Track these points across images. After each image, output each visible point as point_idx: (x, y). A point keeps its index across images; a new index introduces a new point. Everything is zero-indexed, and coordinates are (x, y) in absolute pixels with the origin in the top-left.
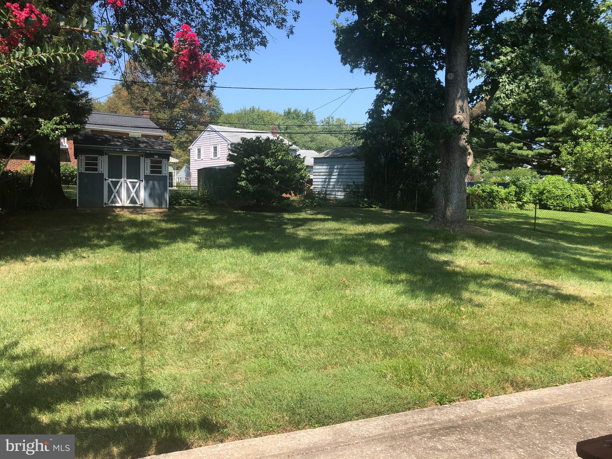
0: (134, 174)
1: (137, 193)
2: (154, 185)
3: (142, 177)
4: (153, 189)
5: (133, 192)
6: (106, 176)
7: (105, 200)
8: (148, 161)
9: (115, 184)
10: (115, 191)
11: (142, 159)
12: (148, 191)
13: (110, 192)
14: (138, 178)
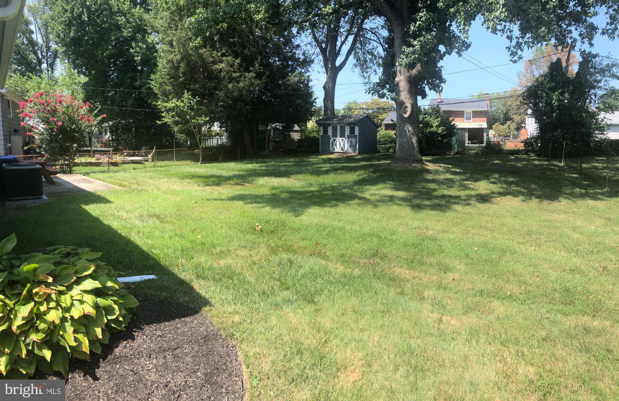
0: (342, 135)
1: (344, 144)
2: (352, 140)
3: (346, 136)
4: (351, 142)
5: (342, 144)
6: (331, 137)
7: (331, 149)
8: (348, 127)
9: (334, 140)
10: (334, 144)
11: (346, 127)
12: (349, 144)
13: (333, 145)
14: (344, 137)
